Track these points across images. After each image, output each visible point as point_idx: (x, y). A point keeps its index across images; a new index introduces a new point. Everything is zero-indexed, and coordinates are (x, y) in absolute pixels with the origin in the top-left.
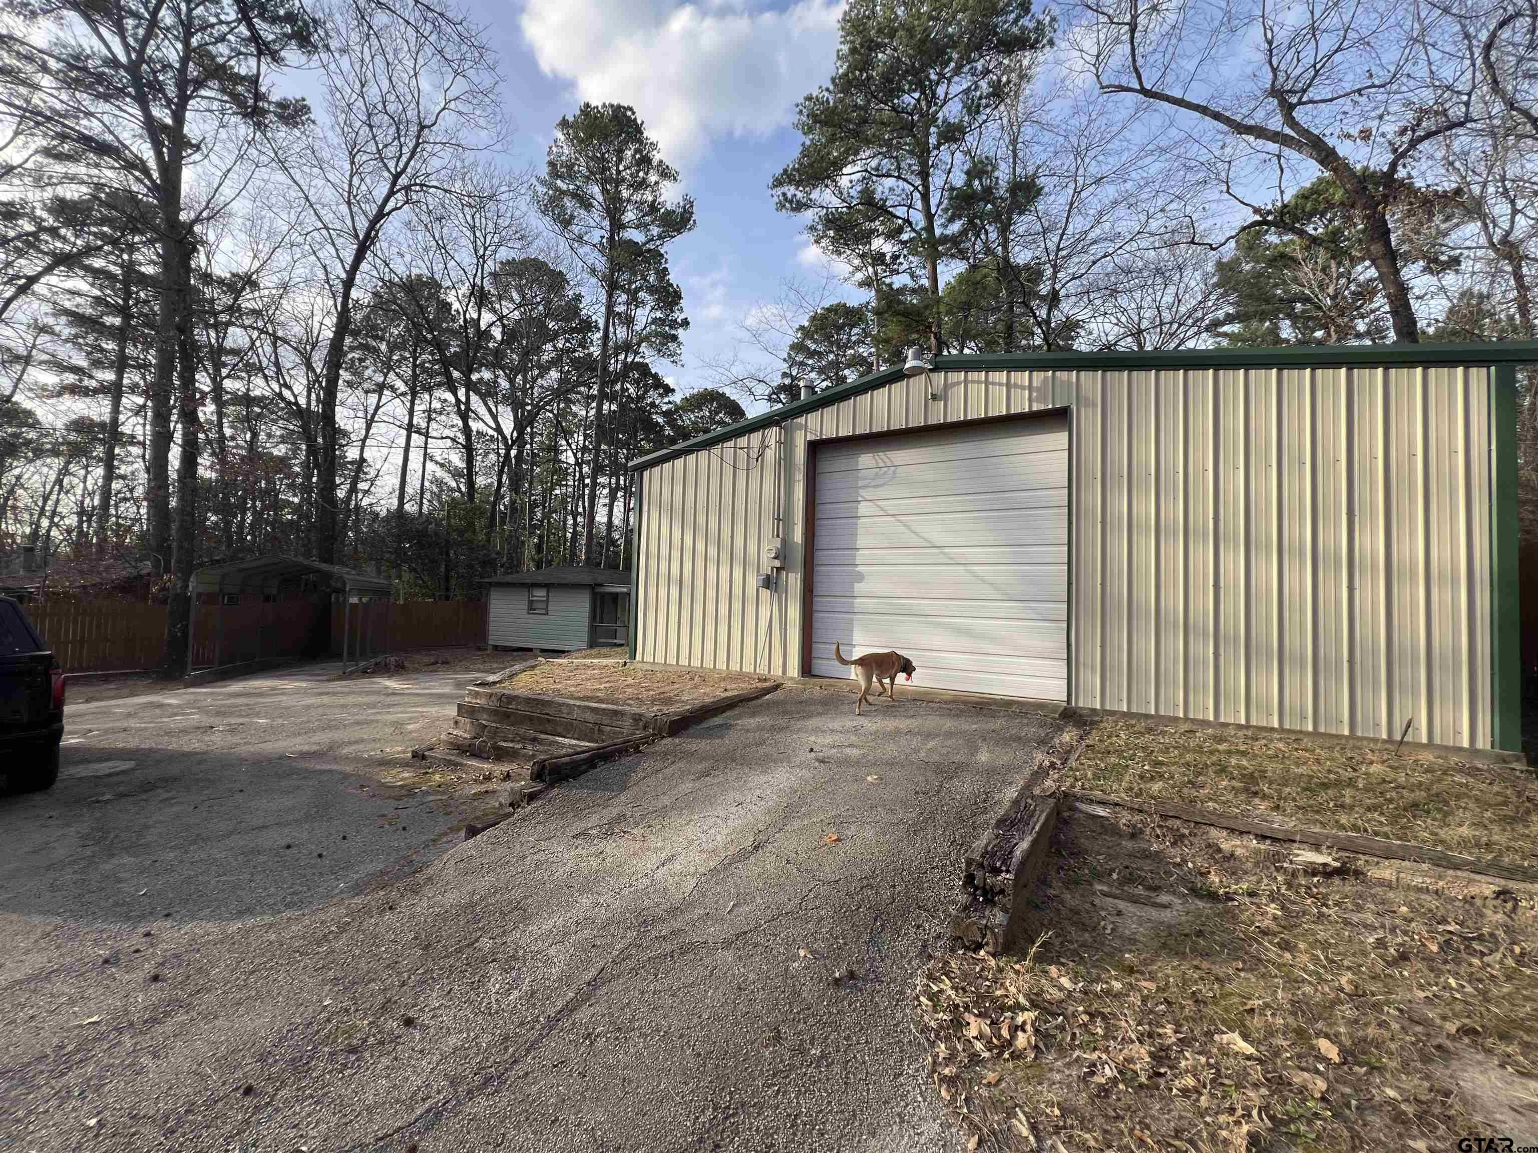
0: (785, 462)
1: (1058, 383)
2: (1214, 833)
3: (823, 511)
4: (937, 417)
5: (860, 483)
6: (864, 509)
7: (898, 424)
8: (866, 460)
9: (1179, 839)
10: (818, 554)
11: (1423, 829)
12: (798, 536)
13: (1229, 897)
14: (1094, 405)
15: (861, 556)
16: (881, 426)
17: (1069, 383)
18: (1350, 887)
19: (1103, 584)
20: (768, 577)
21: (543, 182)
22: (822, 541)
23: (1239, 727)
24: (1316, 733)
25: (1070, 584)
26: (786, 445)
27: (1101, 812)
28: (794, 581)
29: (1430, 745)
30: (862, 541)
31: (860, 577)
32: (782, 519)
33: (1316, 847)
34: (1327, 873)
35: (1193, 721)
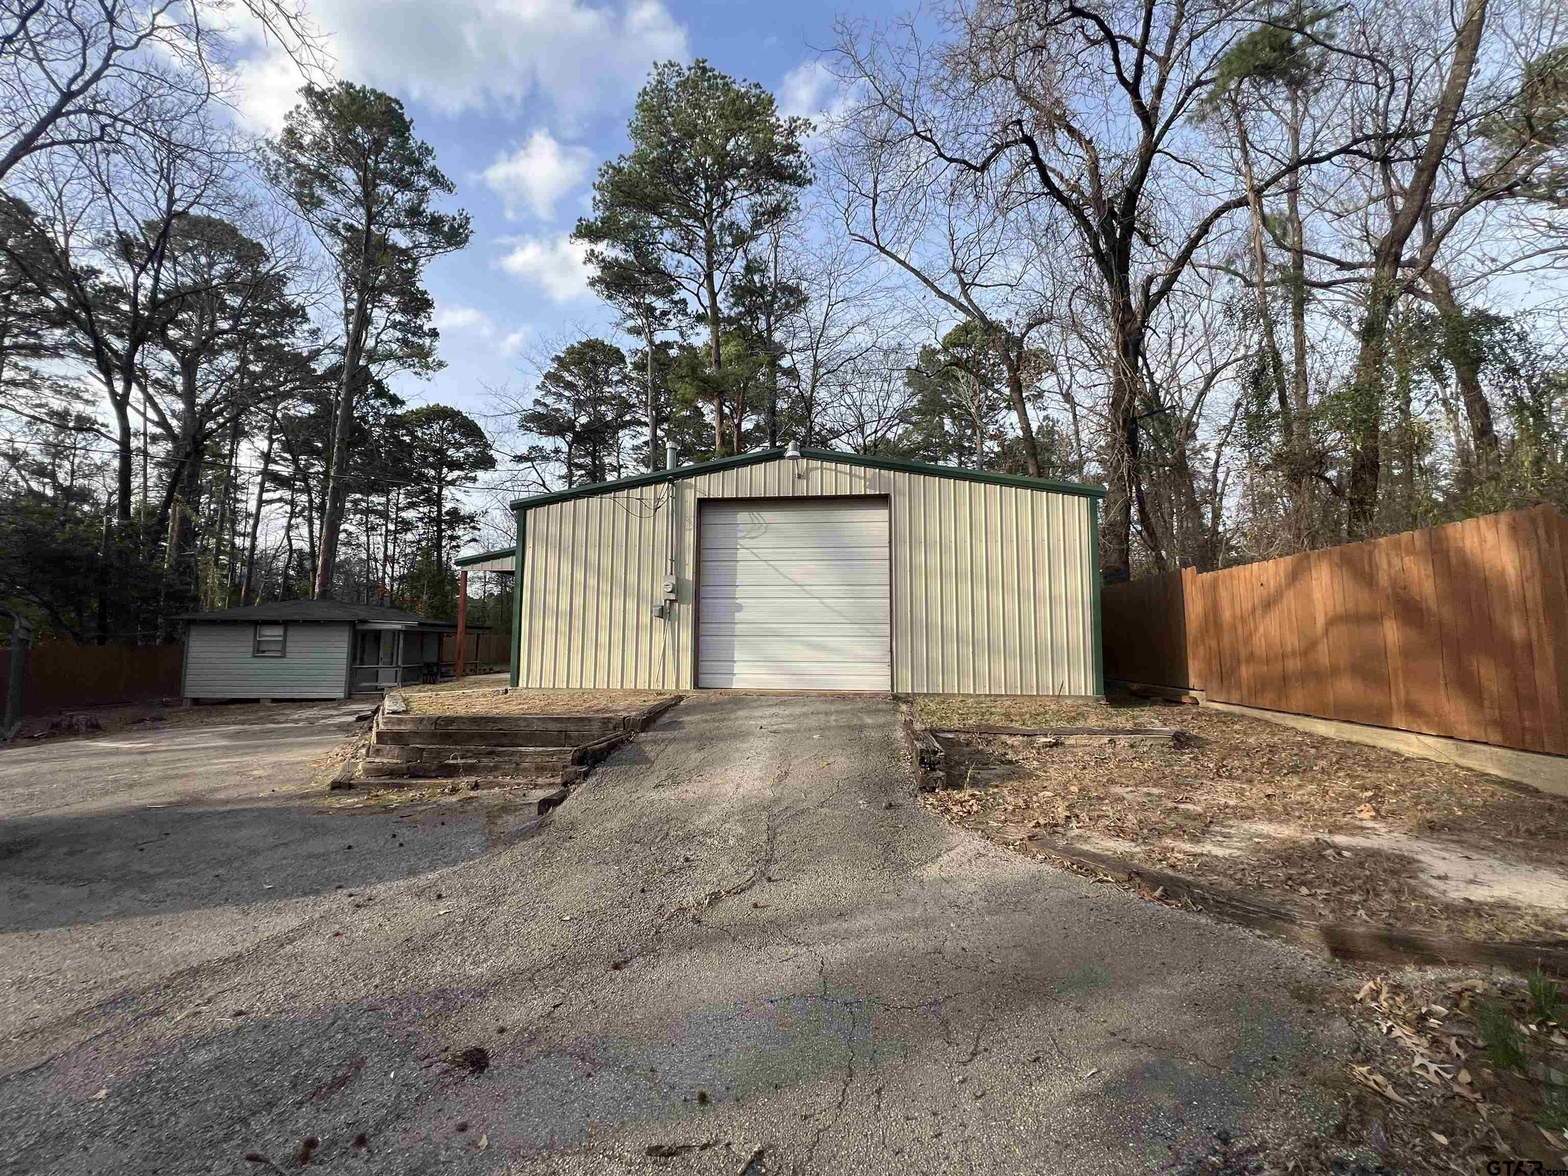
0: (677, 514)
1: (882, 479)
2: (1003, 737)
3: (707, 555)
4: (802, 490)
5: (740, 534)
6: (741, 554)
7: (773, 492)
8: (743, 517)
9: (989, 743)
10: (702, 589)
11: (1080, 724)
12: (689, 574)
13: (1017, 762)
14: (904, 495)
15: (739, 592)
16: (759, 493)
17: (889, 478)
18: (1060, 750)
19: (911, 611)
20: (662, 609)
21: (277, 149)
22: (707, 579)
23: (986, 695)
24: (1022, 696)
25: (891, 611)
26: (678, 499)
27: (950, 736)
28: (686, 611)
29: (1070, 696)
30: (741, 578)
31: (740, 608)
32: (677, 562)
33: (1046, 736)
34: (1052, 746)
35: (963, 695)
